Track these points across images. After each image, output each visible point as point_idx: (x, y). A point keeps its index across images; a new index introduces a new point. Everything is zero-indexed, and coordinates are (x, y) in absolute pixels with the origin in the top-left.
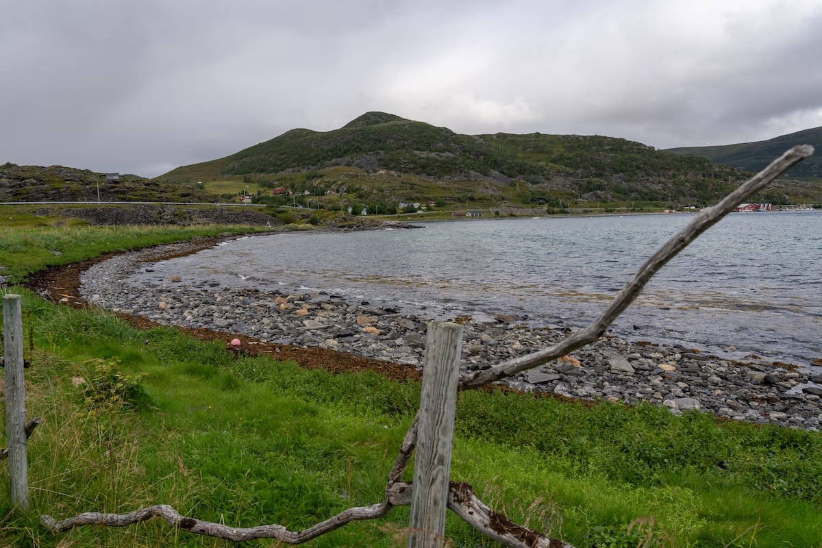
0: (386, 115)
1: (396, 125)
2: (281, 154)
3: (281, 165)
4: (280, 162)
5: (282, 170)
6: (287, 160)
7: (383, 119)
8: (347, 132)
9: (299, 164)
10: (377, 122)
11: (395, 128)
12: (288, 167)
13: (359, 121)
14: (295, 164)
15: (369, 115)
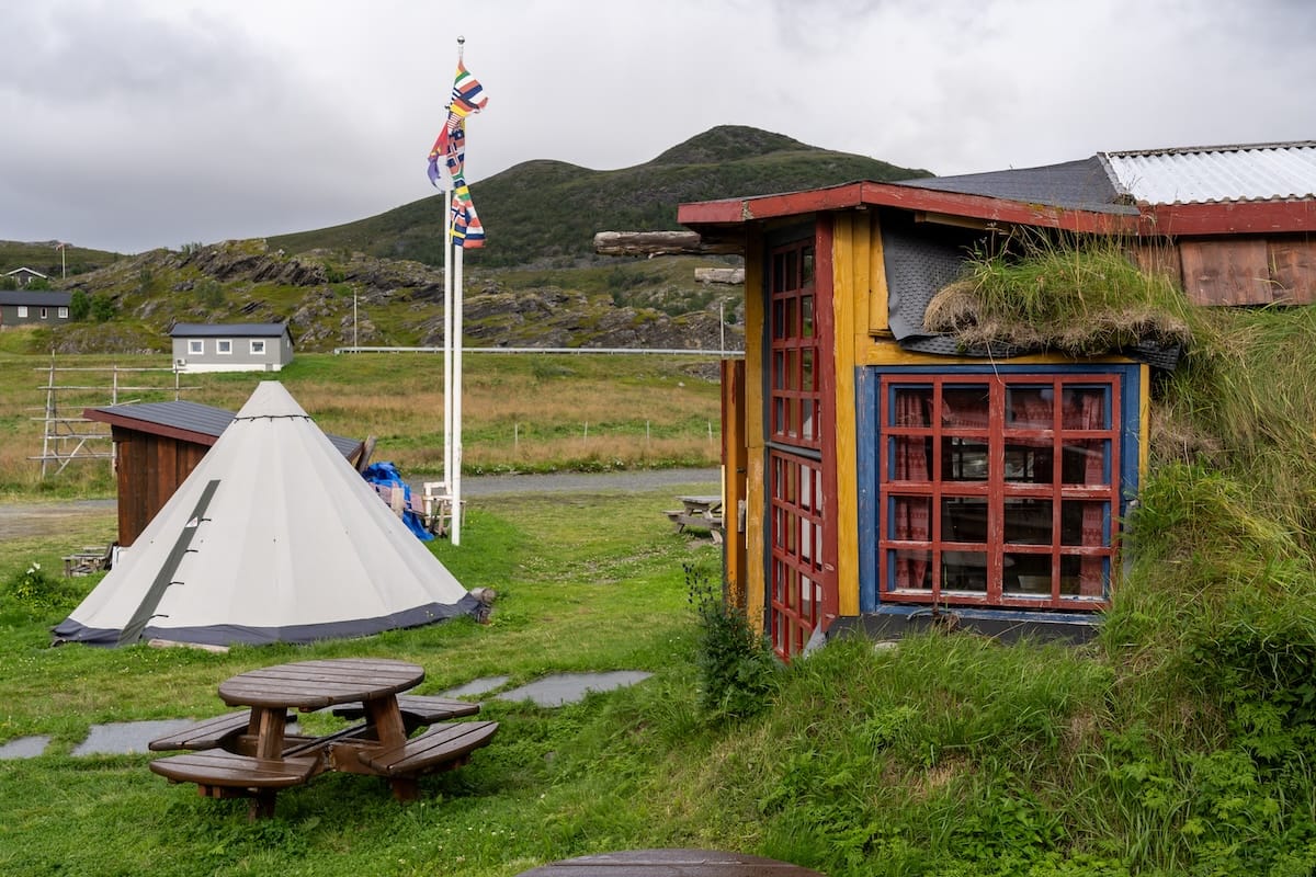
0: (764, 134)
1: (807, 162)
2: (516, 222)
3: (521, 247)
4: (518, 242)
5: (525, 261)
6: (536, 236)
7: (758, 145)
8: (684, 174)
9: (567, 248)
10: (744, 152)
11: (805, 168)
12: (539, 253)
13: (697, 147)
14: (556, 247)
15: (722, 133)
